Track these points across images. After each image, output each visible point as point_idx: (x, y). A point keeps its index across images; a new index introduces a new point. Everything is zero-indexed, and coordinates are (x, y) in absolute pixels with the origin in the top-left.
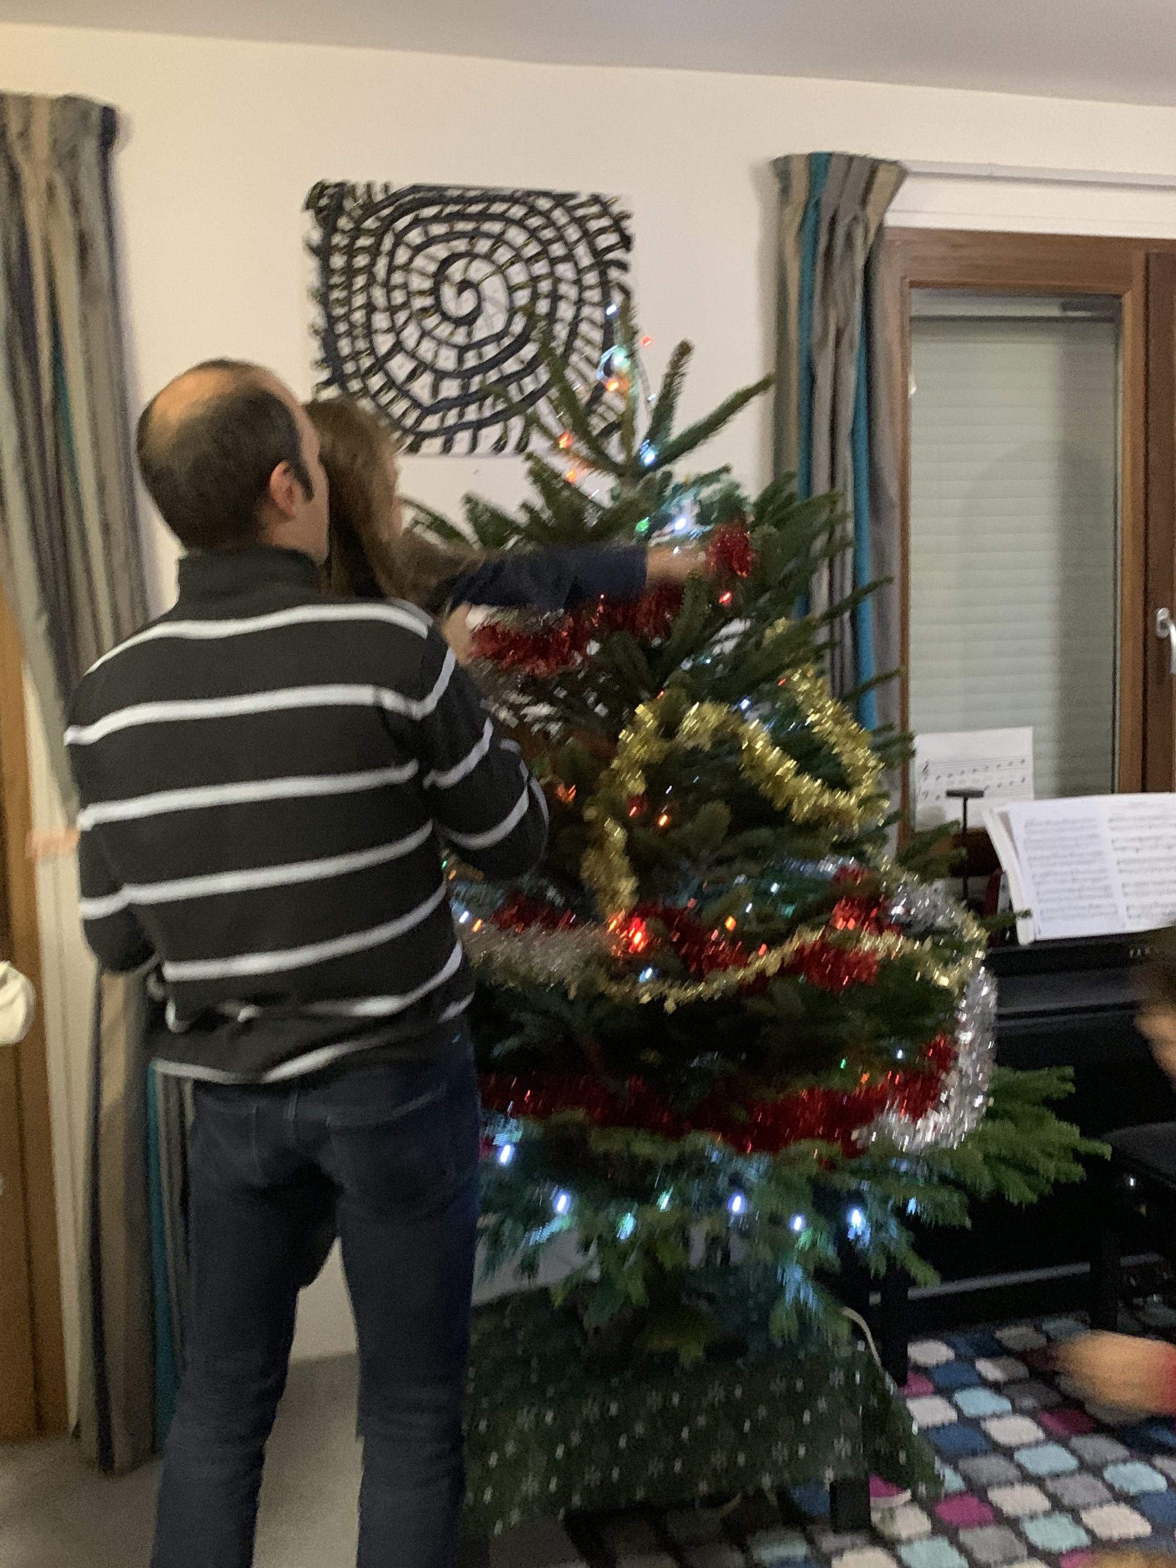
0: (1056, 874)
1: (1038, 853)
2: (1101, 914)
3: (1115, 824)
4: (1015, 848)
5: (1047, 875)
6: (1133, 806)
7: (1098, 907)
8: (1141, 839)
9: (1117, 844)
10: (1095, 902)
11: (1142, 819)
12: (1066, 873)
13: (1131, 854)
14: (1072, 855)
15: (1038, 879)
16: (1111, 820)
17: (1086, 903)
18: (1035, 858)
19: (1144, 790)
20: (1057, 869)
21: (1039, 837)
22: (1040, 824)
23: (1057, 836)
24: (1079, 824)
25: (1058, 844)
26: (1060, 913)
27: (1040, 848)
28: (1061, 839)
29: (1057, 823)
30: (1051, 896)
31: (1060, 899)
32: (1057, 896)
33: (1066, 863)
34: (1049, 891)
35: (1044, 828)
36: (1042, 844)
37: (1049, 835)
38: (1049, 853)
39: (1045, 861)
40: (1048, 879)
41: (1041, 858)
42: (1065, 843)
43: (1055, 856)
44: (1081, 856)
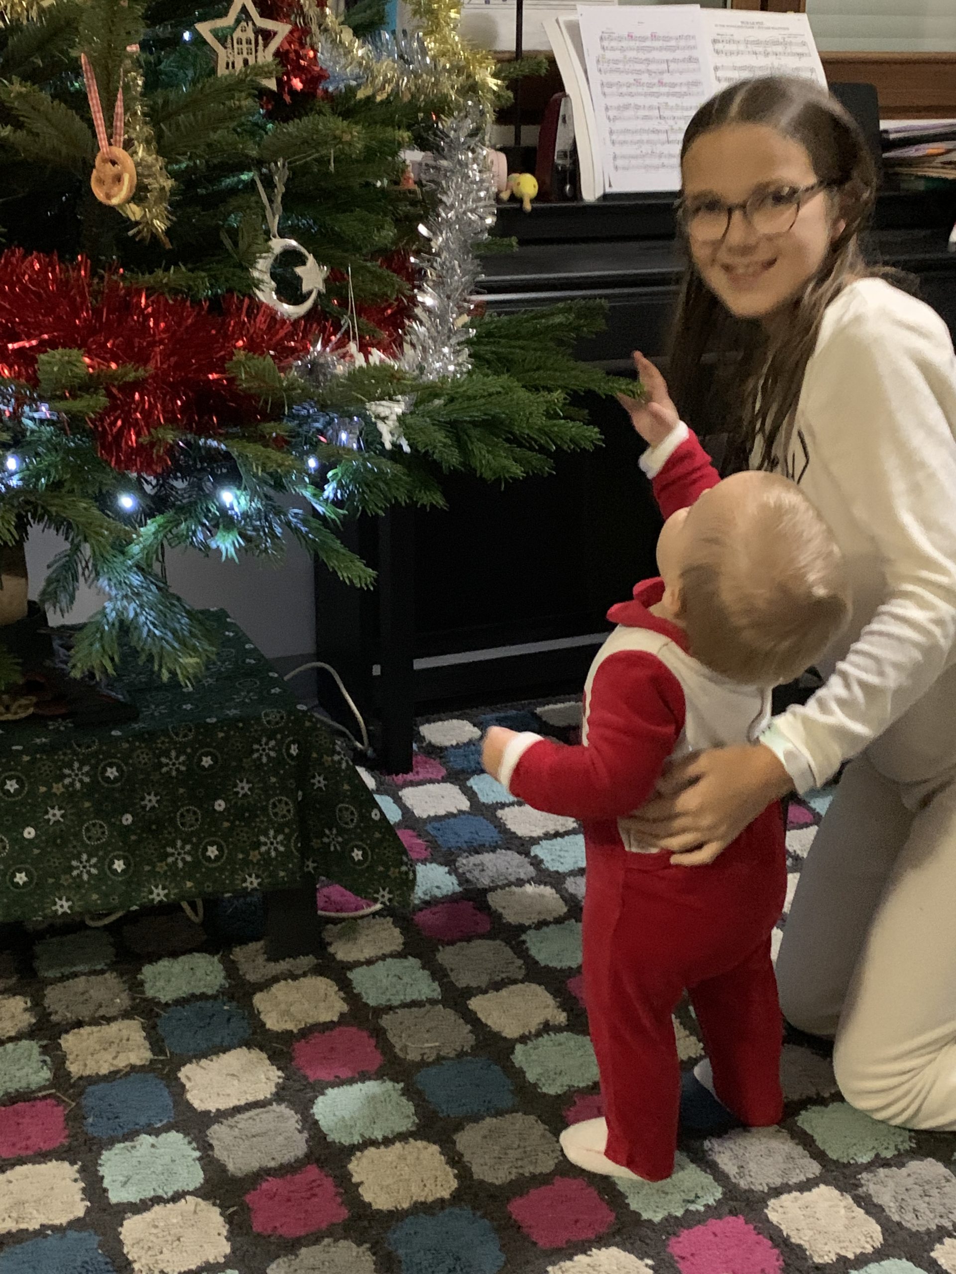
0: (637, 107)
1: (614, 78)
3: (719, 46)
4: (586, 72)
5: (626, 107)
6: (745, 24)
8: (753, 69)
9: (721, 74)
11: (757, 43)
12: (651, 108)
14: (661, 83)
15: (612, 113)
16: (715, 42)
18: (610, 85)
19: (764, 5)
20: (640, 101)
21: (617, 55)
22: (620, 39)
23: (642, 56)
24: (673, 43)
25: (642, 67)
26: (640, 161)
27: (617, 71)
28: (648, 61)
29: (643, 39)
30: (628, 137)
31: (640, 142)
32: (637, 137)
33: (652, 94)
34: (627, 131)
35: (624, 44)
36: (620, 66)
37: (632, 54)
38: (630, 78)
39: (624, 90)
40: (627, 113)
41: (619, 84)
42: (653, 67)
43: (638, 83)
44: (673, 85)
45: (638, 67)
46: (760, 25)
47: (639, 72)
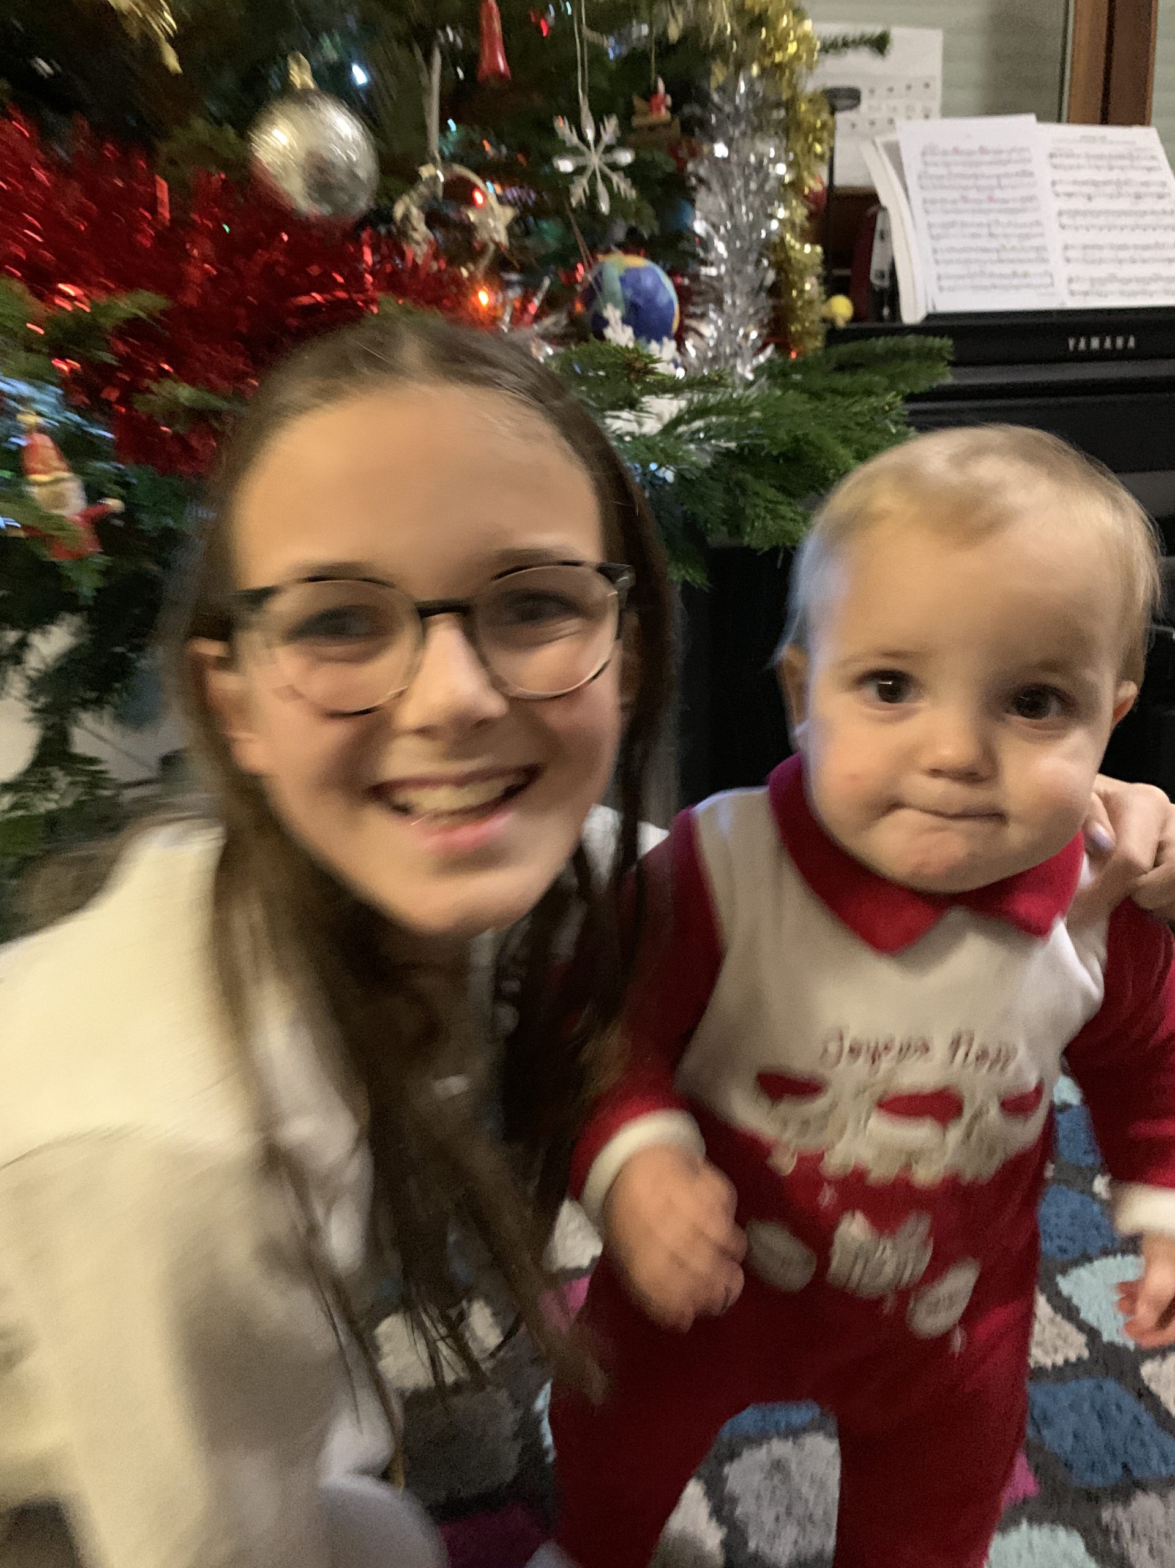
0: (964, 225)
1: (938, 194)
2: (1028, 286)
3: (1056, 161)
4: (906, 189)
5: (952, 224)
6: (1085, 139)
7: (1026, 275)
8: (1095, 184)
9: (1060, 188)
10: (1020, 268)
11: (1100, 157)
12: (980, 225)
13: (1079, 204)
14: (991, 199)
15: (936, 231)
16: (1052, 156)
17: (1007, 269)
18: (933, 202)
19: (1105, 120)
20: (968, 218)
21: (942, 171)
22: (945, 153)
23: (970, 171)
24: (1004, 156)
25: (970, 182)
26: (968, 282)
27: (942, 187)
28: (976, 176)
29: (970, 153)
30: (955, 256)
31: (967, 262)
32: (964, 256)
33: (981, 211)
34: (952, 250)
35: (950, 158)
36: (946, 182)
37: (956, 170)
38: (956, 195)
39: (949, 207)
40: (952, 231)
41: (944, 201)
42: (982, 182)
43: (965, 199)
44: (1005, 201)
45: (965, 182)
46: (1103, 139)
47: (966, 188)
